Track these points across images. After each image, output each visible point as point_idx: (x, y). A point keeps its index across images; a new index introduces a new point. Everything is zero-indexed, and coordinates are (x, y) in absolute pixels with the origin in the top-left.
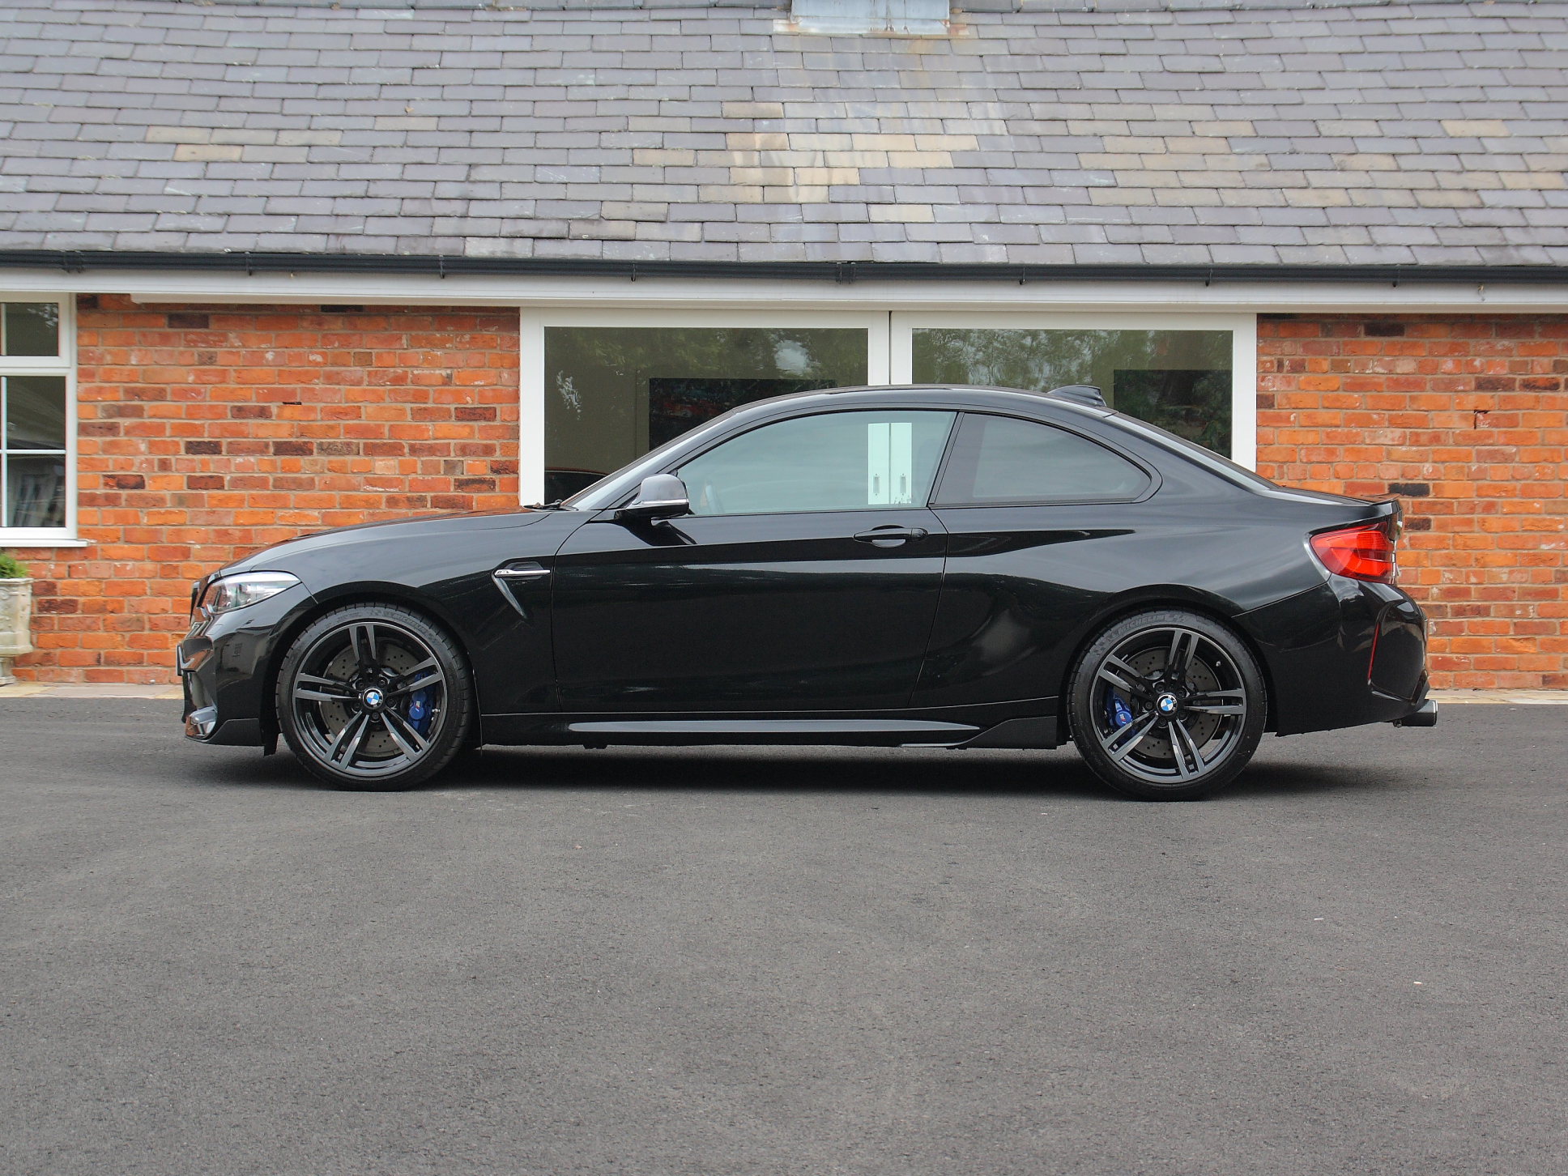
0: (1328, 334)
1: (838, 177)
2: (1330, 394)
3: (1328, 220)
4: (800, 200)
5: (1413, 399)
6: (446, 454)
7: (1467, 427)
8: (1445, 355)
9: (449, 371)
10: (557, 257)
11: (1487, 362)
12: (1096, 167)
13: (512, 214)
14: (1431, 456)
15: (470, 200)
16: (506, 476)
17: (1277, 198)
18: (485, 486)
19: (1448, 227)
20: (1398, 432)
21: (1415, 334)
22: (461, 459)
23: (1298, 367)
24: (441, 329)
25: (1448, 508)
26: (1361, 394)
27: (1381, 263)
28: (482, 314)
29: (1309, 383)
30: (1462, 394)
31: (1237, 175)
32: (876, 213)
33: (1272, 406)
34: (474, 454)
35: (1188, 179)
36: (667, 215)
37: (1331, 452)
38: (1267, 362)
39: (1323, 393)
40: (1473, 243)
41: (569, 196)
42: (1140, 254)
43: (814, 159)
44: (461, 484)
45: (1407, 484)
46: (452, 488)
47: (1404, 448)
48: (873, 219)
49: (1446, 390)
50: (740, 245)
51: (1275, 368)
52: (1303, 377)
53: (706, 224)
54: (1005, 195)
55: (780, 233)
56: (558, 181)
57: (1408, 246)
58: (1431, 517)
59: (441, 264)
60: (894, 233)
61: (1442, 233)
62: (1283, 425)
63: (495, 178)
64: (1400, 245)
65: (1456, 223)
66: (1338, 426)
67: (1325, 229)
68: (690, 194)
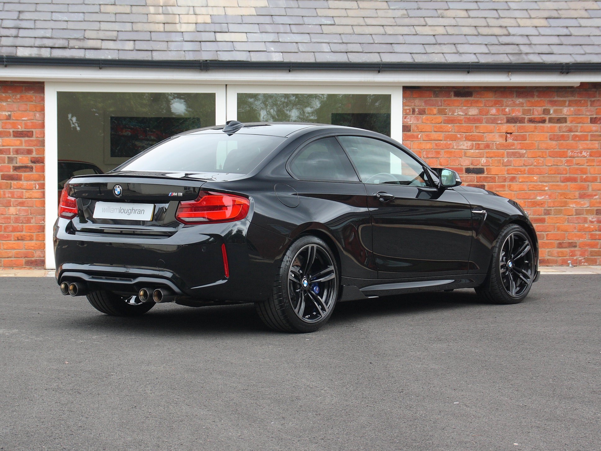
0: (436, 96)
1: (200, 19)
2: (437, 125)
3: (436, 41)
4: (182, 30)
5: (476, 127)
6: (8, 153)
7: (502, 141)
8: (492, 106)
9: (9, 113)
10: (63, 57)
11: (512, 109)
12: (325, 15)
13: (40, 35)
14: (485, 155)
15: (19, 28)
16: (38, 165)
17: (411, 30)
18: (28, 170)
19: (493, 44)
20: (470, 143)
21: (478, 96)
22: (16, 156)
23: (422, 112)
24: (5, 92)
25: (493, 180)
26: (452, 125)
27: (462, 62)
28: (25, 85)
29: (427, 120)
30: (500, 125)
31: (392, 19)
32: (219, 37)
33: (409, 131)
34: (22, 153)
35: (369, 21)
36: (117, 37)
37: (438, 153)
38: (407, 109)
39: (434, 124)
40: (505, 52)
41: (69, 27)
42: (347, 57)
43: (189, 10)
44: (16, 168)
45: (474, 168)
46: (12, 170)
47: (472, 151)
48: (218, 40)
49: (492, 123)
50: (153, 52)
51: (411, 112)
52: (424, 117)
53: (136, 42)
54: (282, 29)
55: (173, 46)
56: (63, 20)
57: (475, 54)
58: (485, 184)
59: (5, 60)
60: (228, 46)
61: (491, 48)
62: (415, 140)
63: (32, 18)
64: (471, 53)
65: (497, 43)
66: (441, 141)
67: (435, 45)
68: (128, 27)
